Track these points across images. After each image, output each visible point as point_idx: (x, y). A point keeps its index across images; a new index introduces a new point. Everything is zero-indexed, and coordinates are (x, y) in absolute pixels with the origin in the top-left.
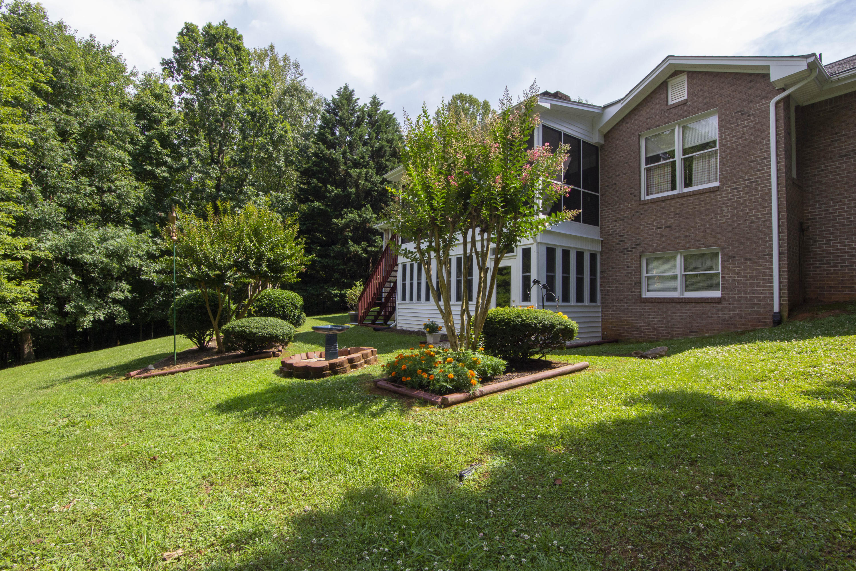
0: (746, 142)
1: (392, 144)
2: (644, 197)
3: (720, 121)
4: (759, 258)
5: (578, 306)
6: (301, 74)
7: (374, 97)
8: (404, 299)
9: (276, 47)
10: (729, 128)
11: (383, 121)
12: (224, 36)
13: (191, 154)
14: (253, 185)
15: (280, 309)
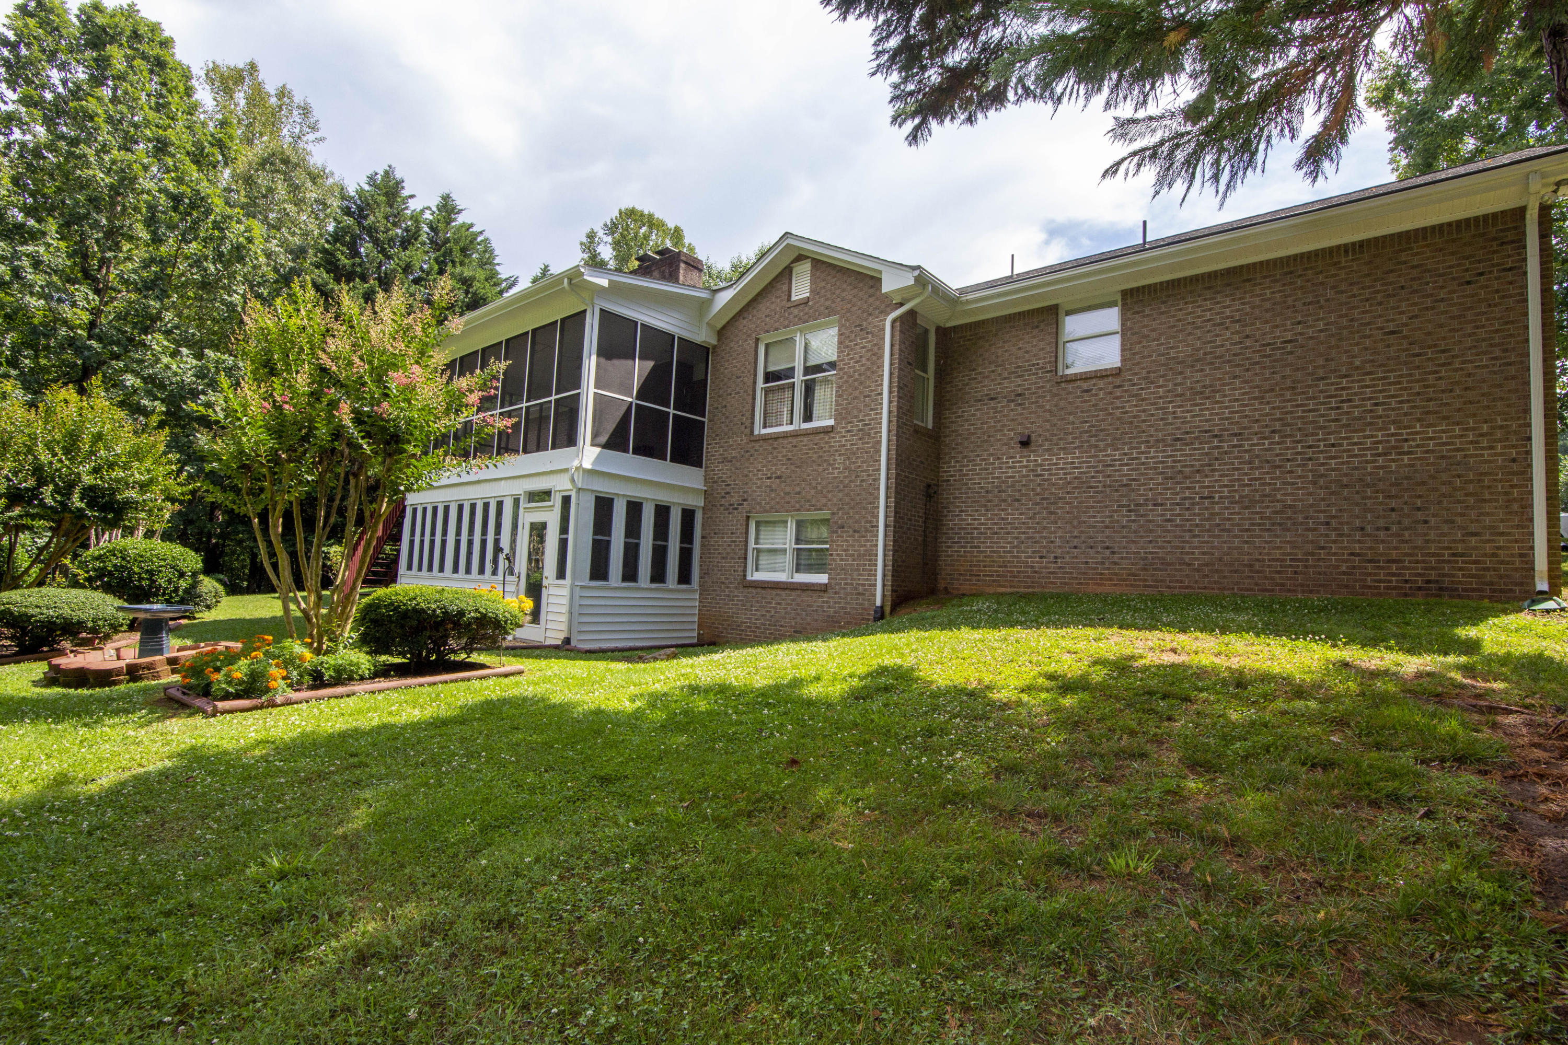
0: (863, 369)
1: (471, 286)
2: (759, 430)
3: (840, 335)
4: (867, 531)
5: (651, 589)
6: (314, 128)
7: (446, 198)
8: (410, 567)
9: (261, 67)
10: (847, 347)
11: (457, 242)
12: (128, 33)
13: (19, 259)
14: (168, 333)
15: (144, 575)
